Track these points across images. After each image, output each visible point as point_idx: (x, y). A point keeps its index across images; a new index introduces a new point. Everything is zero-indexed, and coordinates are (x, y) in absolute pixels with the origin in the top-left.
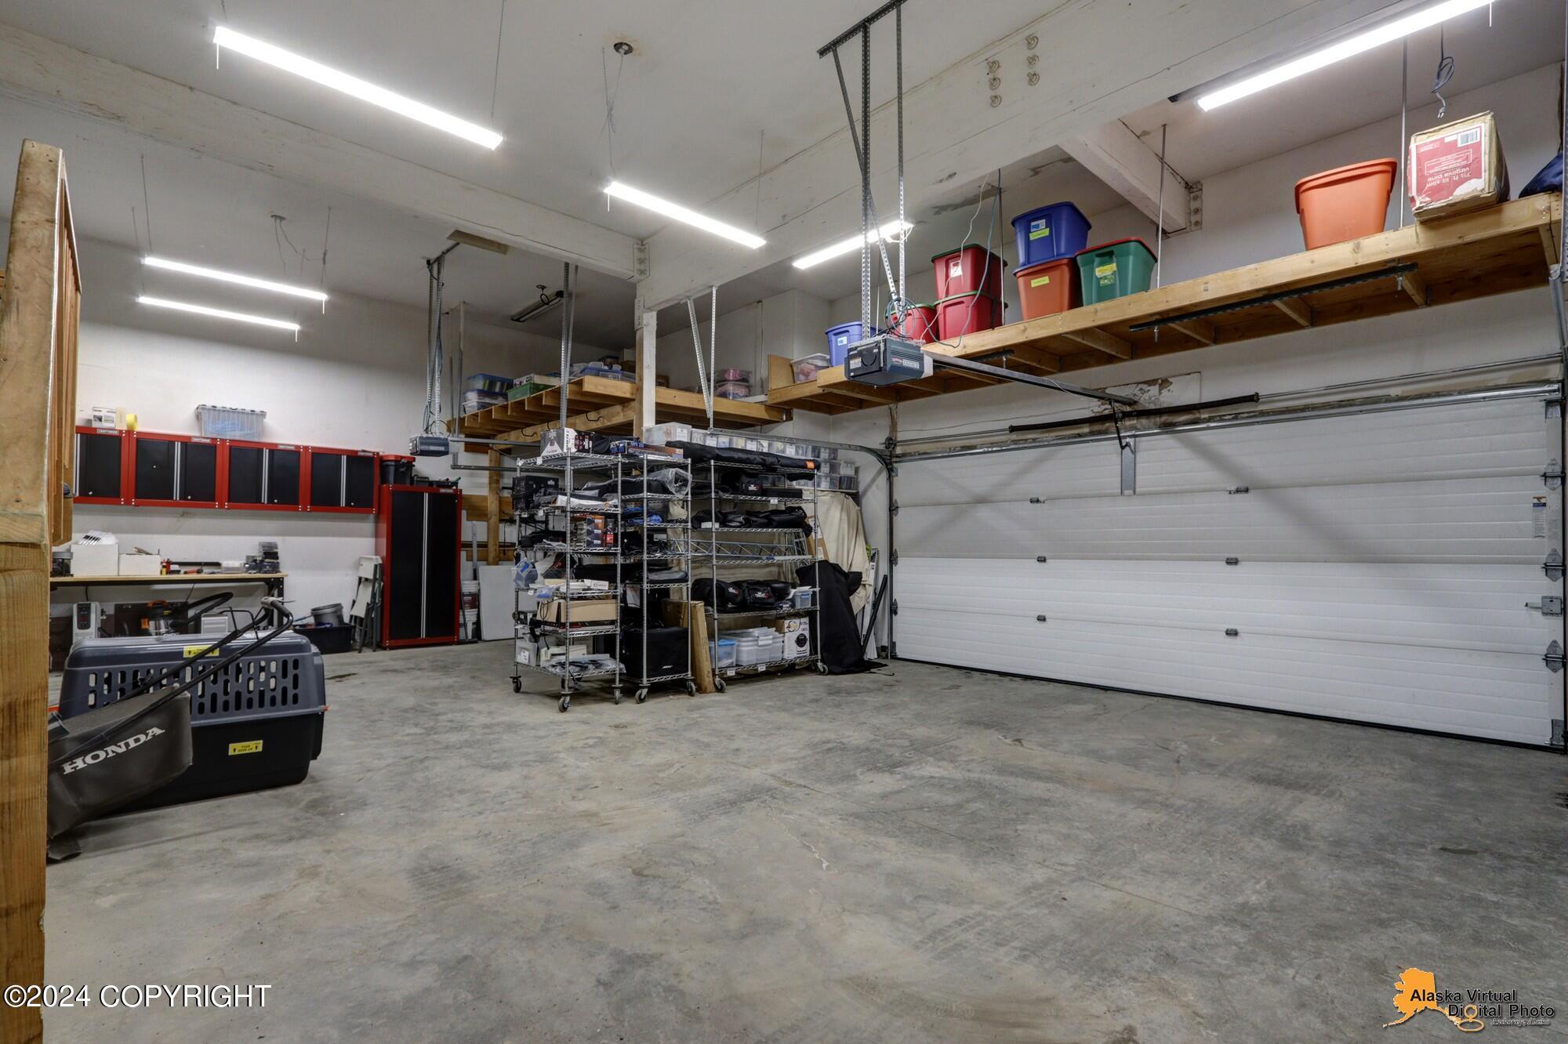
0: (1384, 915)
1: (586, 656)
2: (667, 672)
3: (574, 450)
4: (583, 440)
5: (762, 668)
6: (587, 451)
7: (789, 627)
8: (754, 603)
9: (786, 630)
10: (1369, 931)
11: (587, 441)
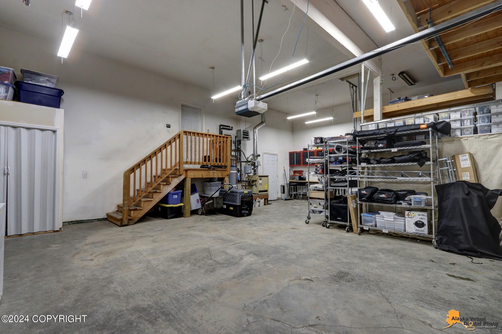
0: (79, 303)
1: (322, 209)
2: (339, 220)
3: (314, 144)
4: (317, 140)
5: (386, 231)
6: (318, 143)
7: (408, 215)
8: (377, 199)
9: (406, 216)
10: (78, 296)
11: (318, 140)
